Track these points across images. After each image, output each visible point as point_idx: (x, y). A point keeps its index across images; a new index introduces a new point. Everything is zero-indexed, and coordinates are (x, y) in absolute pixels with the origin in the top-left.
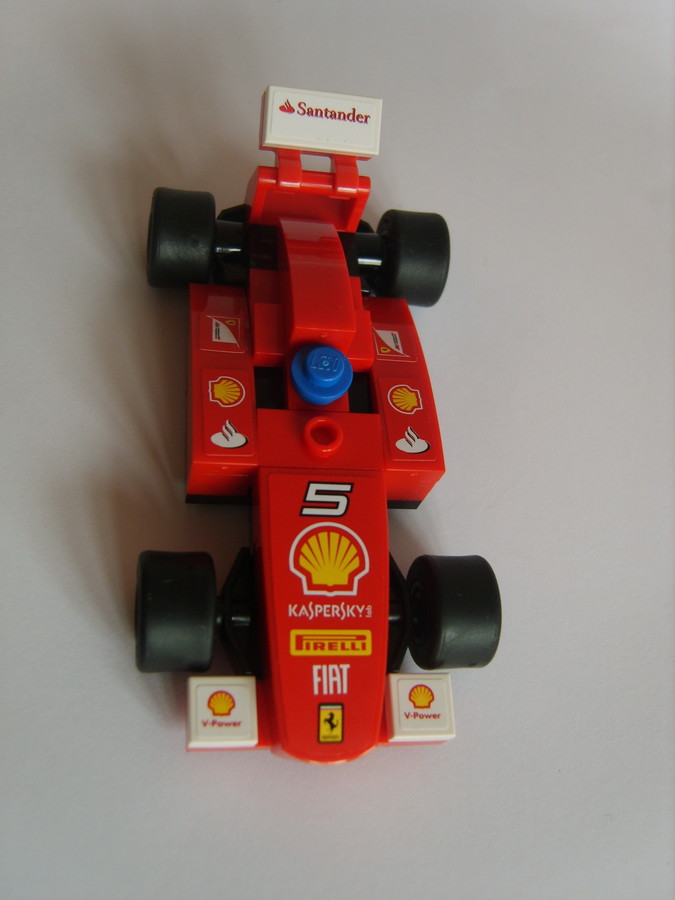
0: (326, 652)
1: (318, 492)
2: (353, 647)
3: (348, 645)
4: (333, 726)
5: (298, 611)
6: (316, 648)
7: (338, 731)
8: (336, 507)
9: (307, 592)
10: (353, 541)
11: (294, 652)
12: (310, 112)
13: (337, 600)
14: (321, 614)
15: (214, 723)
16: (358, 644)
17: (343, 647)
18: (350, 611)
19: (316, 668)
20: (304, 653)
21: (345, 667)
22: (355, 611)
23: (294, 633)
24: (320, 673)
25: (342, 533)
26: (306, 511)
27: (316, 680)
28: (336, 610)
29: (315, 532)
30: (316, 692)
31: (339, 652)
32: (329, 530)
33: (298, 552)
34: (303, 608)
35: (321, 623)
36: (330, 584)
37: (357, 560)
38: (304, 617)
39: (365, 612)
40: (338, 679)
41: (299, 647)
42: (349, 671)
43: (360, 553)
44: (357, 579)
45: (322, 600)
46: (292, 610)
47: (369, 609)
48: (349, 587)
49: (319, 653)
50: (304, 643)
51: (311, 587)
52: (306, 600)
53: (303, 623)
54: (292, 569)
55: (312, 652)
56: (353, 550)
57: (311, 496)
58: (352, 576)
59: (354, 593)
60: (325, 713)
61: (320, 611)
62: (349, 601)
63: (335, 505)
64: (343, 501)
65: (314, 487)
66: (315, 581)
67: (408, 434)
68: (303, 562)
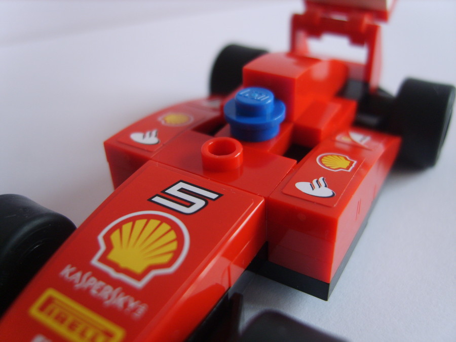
0: (62, 329)
1: (182, 190)
3: (90, 333)
5: (71, 274)
6: (56, 318)
8: (188, 207)
9: (95, 262)
10: (180, 239)
11: (34, 311)
13: (115, 283)
14: (89, 289)
16: (101, 338)
19: (40, 339)
23: (51, 292)
25: (174, 227)
26: (157, 199)
32: (163, 220)
33: (119, 226)
34: (79, 274)
35: (84, 298)
36: (123, 264)
37: (170, 256)
38: (72, 282)
39: (135, 310)
41: (42, 309)
43: (178, 252)
44: (153, 273)
45: (102, 276)
46: (66, 271)
48: (139, 277)
50: (50, 307)
51: (103, 259)
52: (87, 268)
53: (67, 288)
54: (100, 237)
56: (173, 247)
57: (173, 191)
58: (151, 268)
59: (140, 285)
61: (91, 284)
62: (128, 290)
63: (190, 204)
64: (199, 204)
65: (181, 185)
66: (112, 256)
67: (317, 181)
68: (115, 237)
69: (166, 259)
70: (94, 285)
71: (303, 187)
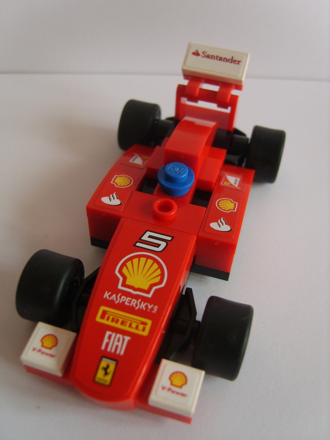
0: (119, 326)
1: (150, 237)
2: (137, 328)
3: (134, 325)
4: (106, 374)
5: (110, 296)
6: (113, 320)
7: (108, 378)
8: (158, 247)
9: (120, 287)
10: (160, 267)
11: (98, 319)
12: (208, 57)
13: (137, 297)
14: (124, 302)
15: (39, 351)
16: (141, 327)
17: (130, 326)
18: (143, 306)
19: (108, 333)
20: (104, 321)
21: (127, 338)
22: (146, 306)
23: (102, 308)
24: (110, 337)
25: (155, 261)
26: (138, 244)
27: (106, 340)
28: (134, 302)
29: (139, 256)
30: (103, 347)
31: (126, 328)
32: (148, 257)
33: (124, 264)
34: (114, 295)
35: (122, 307)
36: (136, 286)
37: (159, 278)
38: (112, 301)
39: (152, 309)
40: (120, 344)
41: (102, 317)
42: (129, 342)
43: (162, 275)
44: (154, 288)
45: (127, 294)
46: (106, 295)
47: (156, 308)
48: (148, 292)
49: (114, 324)
50: (107, 316)
51: (124, 285)
52: (117, 291)
53: (111, 304)
54: (117, 272)
55: (109, 323)
56: (159, 272)
57: (145, 238)
58: (152, 286)
59: (150, 296)
60: (104, 363)
61: (124, 300)
62: (145, 299)
63: (158, 246)
64: (163, 244)
65: (148, 233)
66: (128, 283)
67: (221, 221)
68: (124, 270)
69: (158, 279)
70: (126, 300)
71: (214, 225)
